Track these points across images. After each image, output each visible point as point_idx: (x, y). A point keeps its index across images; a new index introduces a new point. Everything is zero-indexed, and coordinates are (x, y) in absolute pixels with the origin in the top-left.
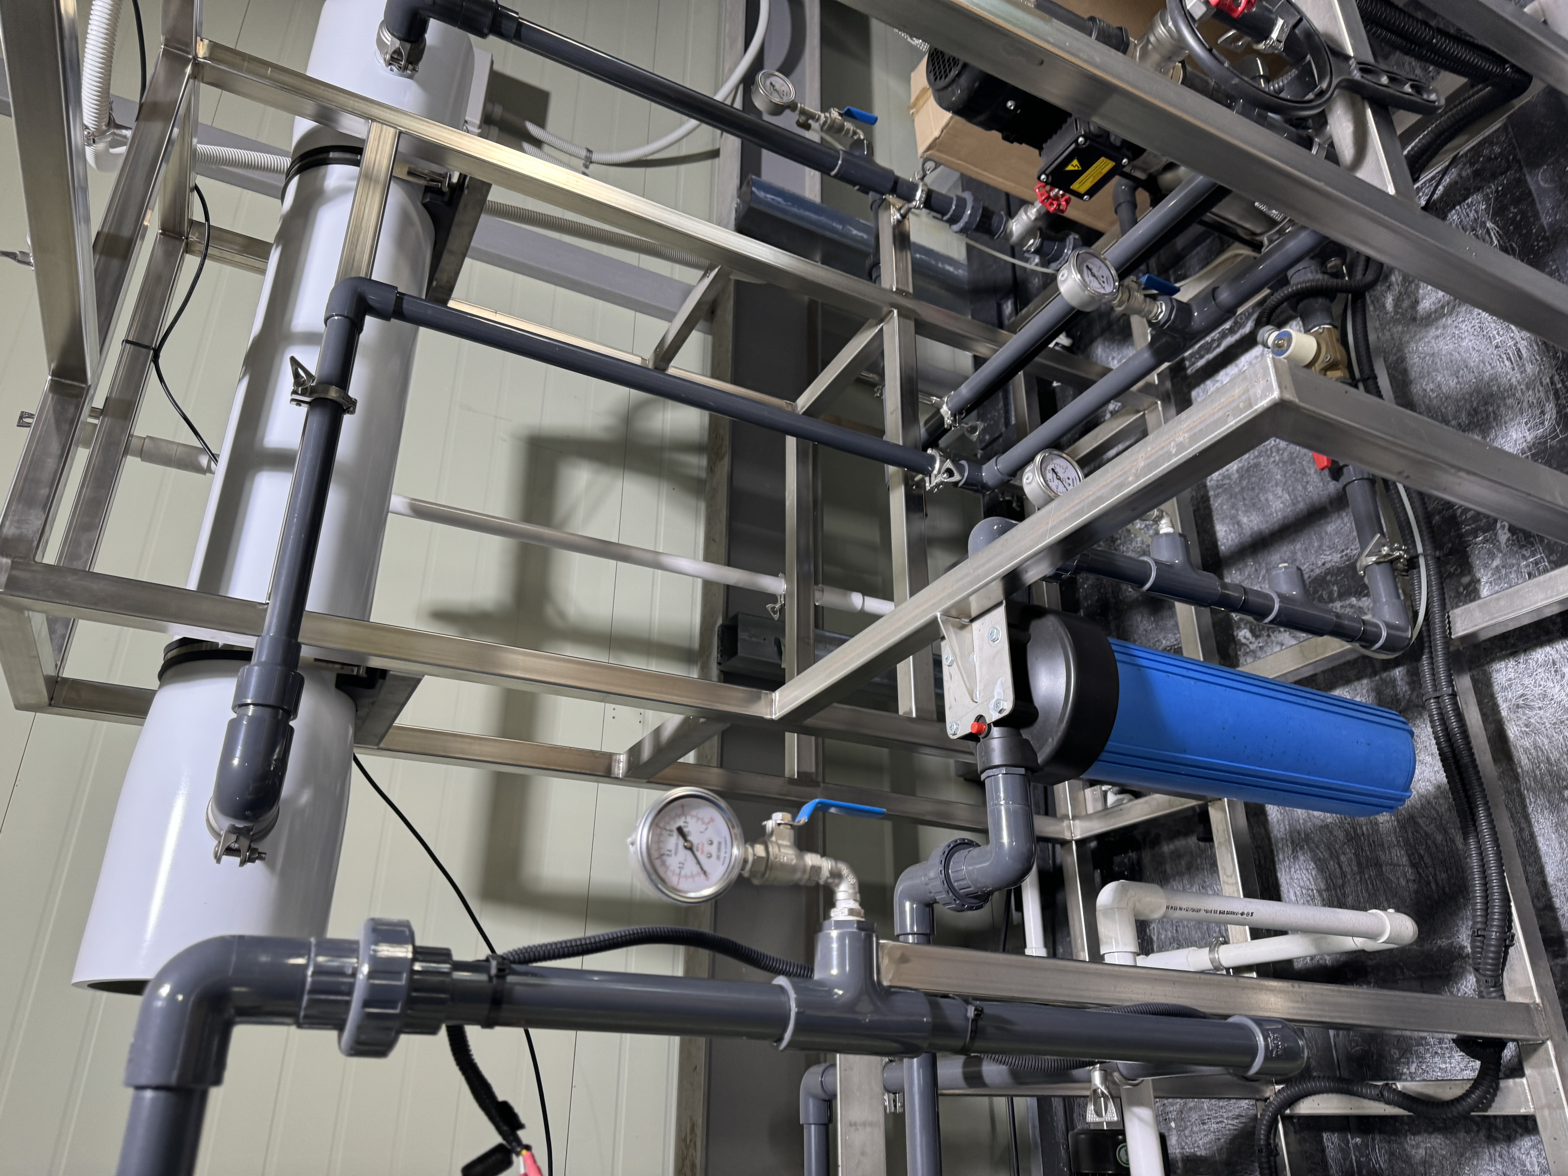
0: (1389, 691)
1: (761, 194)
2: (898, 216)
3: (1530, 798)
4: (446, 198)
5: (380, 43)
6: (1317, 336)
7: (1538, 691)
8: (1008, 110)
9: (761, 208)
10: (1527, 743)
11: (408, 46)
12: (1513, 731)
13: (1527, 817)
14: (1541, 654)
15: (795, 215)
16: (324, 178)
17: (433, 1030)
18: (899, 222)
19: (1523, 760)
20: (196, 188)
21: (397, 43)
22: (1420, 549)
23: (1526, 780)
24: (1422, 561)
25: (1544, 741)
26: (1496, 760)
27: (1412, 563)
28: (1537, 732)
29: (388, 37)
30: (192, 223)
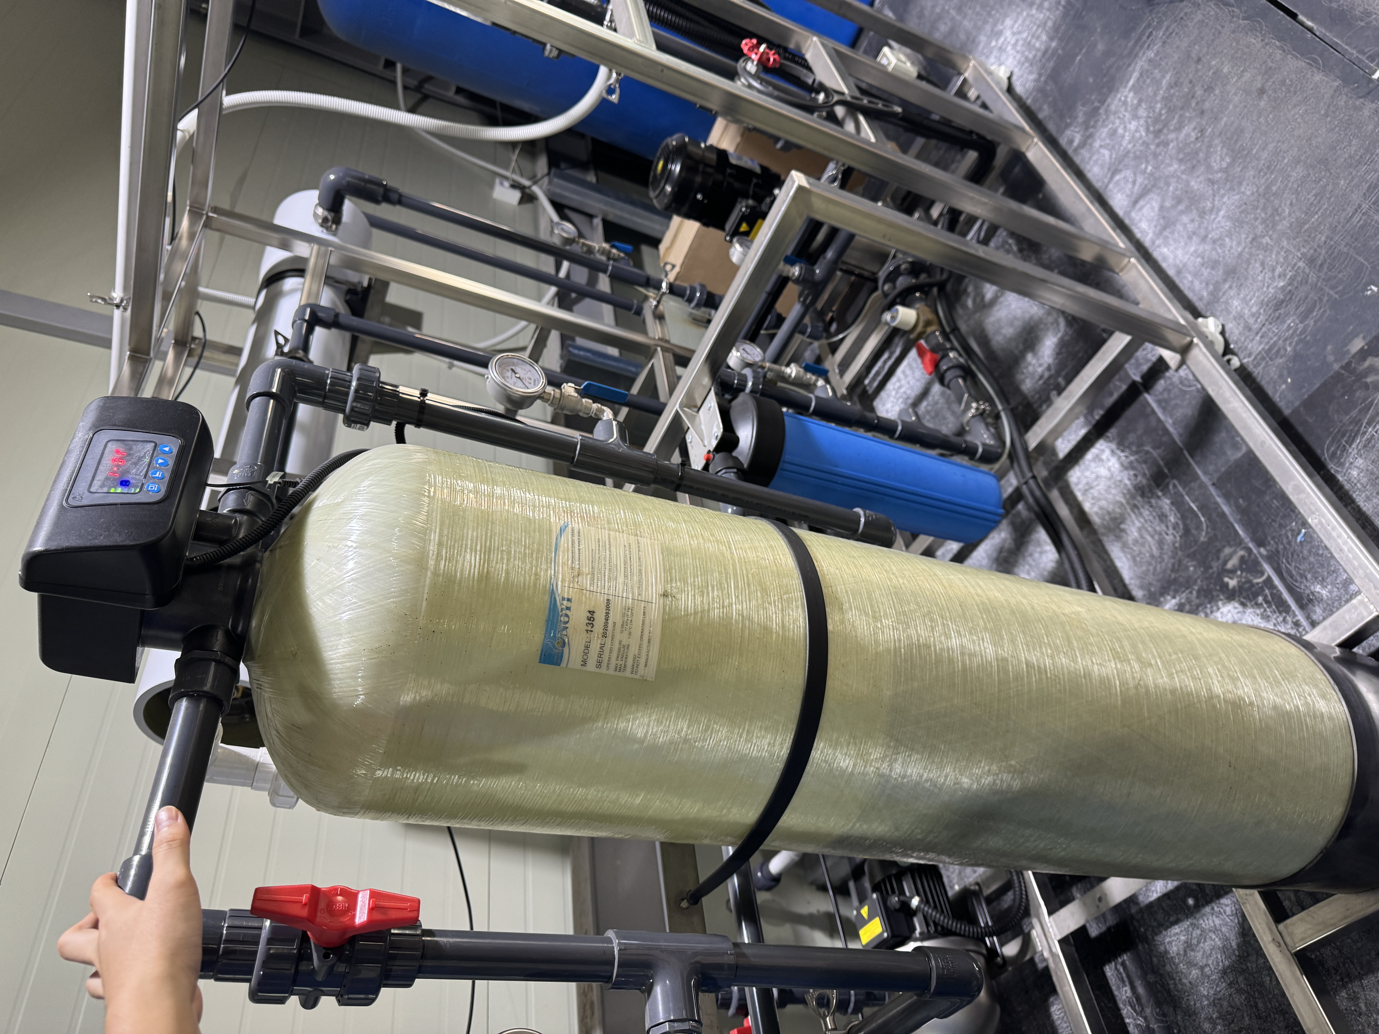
0: (1018, 520)
1: (576, 352)
2: (655, 303)
3: (1105, 539)
4: (360, 296)
5: (315, 215)
6: (917, 309)
7: (1094, 476)
8: (698, 200)
9: (577, 359)
10: (1096, 509)
11: (333, 214)
12: (1087, 506)
13: (1106, 552)
14: (1090, 455)
15: (601, 363)
16: (281, 286)
17: (389, 423)
18: (656, 306)
19: (1096, 520)
20: (198, 313)
21: (326, 213)
22: (1000, 407)
23: (1101, 530)
24: (1003, 415)
25: (1103, 503)
26: (1081, 528)
27: (997, 417)
28: (1099, 500)
29: (320, 211)
30: (194, 339)
